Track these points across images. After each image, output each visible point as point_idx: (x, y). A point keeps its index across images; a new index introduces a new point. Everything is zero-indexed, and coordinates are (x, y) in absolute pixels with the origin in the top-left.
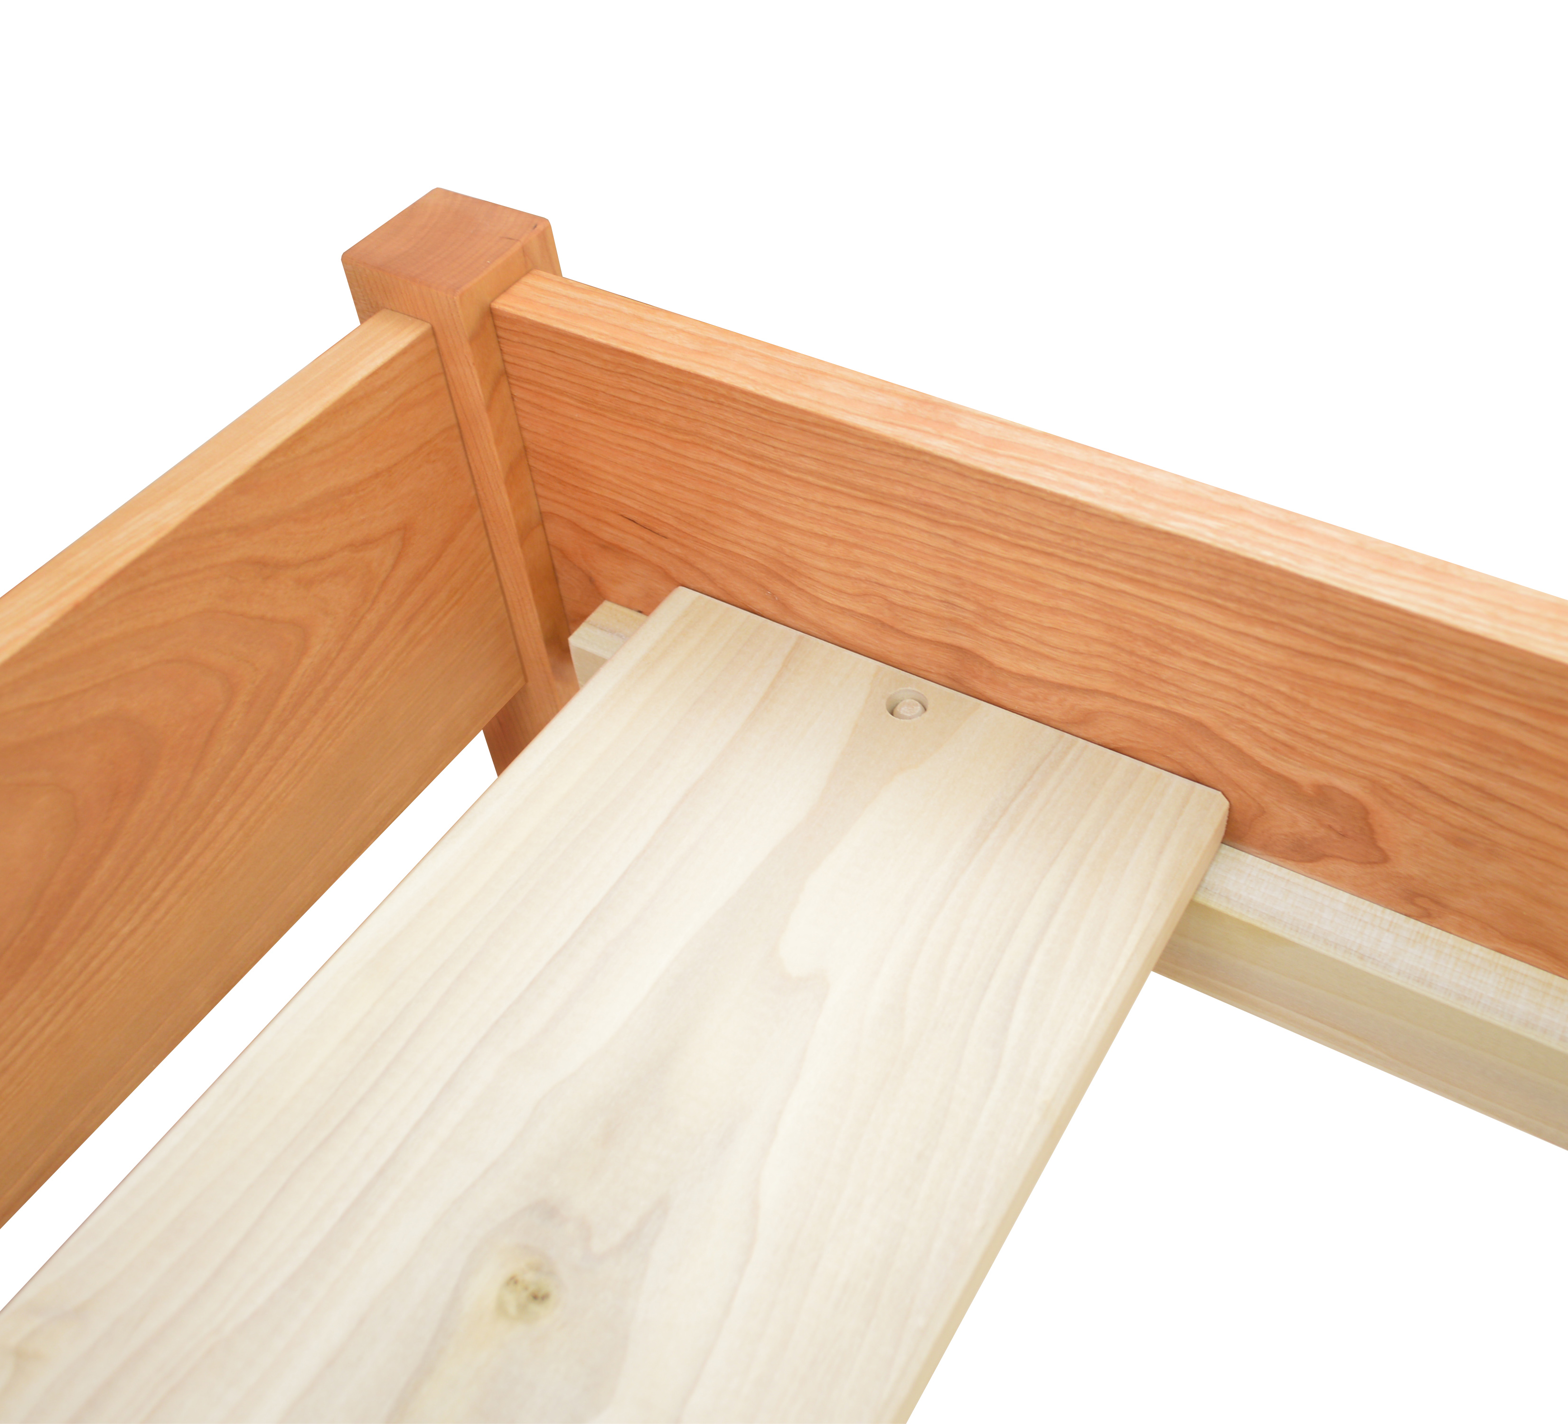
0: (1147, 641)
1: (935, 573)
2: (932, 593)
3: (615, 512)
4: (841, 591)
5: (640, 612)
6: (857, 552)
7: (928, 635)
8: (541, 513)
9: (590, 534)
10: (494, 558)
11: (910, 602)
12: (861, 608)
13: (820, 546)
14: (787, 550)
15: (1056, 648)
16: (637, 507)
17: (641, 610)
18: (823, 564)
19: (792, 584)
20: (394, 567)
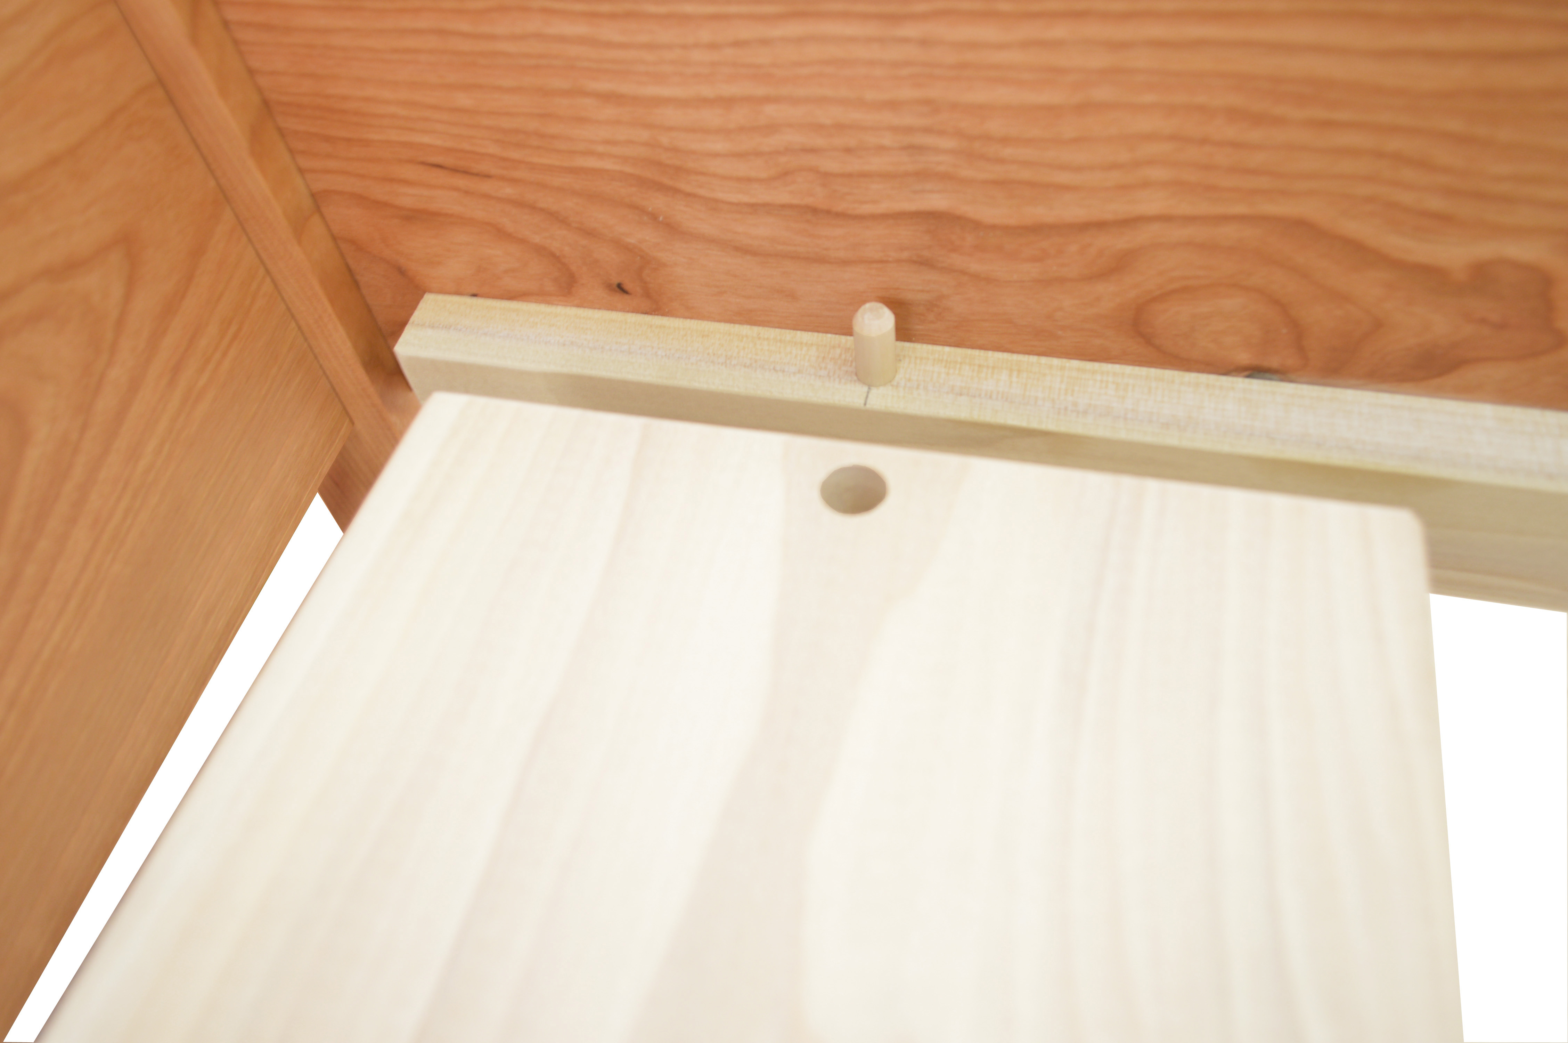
0: (1233, 114)
1: (893, 105)
2: (887, 140)
3: (411, 161)
4: (749, 180)
5: (475, 295)
6: (770, 110)
7: (883, 207)
8: (313, 195)
9: (385, 205)
10: (268, 272)
11: (855, 165)
12: (781, 195)
13: (712, 117)
14: (665, 139)
15: (1079, 169)
16: (439, 142)
17: (474, 292)
18: (719, 145)
19: (676, 191)
20: (128, 297)
